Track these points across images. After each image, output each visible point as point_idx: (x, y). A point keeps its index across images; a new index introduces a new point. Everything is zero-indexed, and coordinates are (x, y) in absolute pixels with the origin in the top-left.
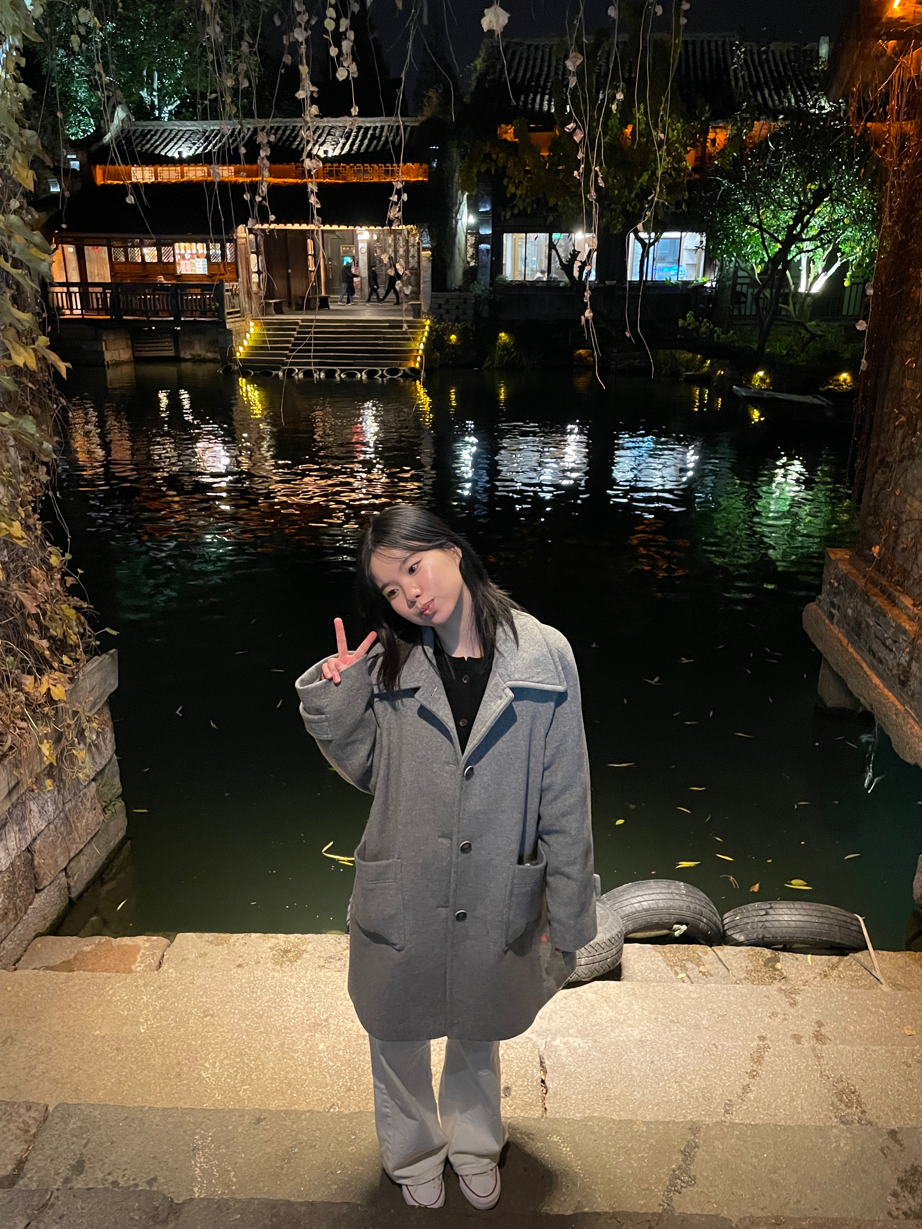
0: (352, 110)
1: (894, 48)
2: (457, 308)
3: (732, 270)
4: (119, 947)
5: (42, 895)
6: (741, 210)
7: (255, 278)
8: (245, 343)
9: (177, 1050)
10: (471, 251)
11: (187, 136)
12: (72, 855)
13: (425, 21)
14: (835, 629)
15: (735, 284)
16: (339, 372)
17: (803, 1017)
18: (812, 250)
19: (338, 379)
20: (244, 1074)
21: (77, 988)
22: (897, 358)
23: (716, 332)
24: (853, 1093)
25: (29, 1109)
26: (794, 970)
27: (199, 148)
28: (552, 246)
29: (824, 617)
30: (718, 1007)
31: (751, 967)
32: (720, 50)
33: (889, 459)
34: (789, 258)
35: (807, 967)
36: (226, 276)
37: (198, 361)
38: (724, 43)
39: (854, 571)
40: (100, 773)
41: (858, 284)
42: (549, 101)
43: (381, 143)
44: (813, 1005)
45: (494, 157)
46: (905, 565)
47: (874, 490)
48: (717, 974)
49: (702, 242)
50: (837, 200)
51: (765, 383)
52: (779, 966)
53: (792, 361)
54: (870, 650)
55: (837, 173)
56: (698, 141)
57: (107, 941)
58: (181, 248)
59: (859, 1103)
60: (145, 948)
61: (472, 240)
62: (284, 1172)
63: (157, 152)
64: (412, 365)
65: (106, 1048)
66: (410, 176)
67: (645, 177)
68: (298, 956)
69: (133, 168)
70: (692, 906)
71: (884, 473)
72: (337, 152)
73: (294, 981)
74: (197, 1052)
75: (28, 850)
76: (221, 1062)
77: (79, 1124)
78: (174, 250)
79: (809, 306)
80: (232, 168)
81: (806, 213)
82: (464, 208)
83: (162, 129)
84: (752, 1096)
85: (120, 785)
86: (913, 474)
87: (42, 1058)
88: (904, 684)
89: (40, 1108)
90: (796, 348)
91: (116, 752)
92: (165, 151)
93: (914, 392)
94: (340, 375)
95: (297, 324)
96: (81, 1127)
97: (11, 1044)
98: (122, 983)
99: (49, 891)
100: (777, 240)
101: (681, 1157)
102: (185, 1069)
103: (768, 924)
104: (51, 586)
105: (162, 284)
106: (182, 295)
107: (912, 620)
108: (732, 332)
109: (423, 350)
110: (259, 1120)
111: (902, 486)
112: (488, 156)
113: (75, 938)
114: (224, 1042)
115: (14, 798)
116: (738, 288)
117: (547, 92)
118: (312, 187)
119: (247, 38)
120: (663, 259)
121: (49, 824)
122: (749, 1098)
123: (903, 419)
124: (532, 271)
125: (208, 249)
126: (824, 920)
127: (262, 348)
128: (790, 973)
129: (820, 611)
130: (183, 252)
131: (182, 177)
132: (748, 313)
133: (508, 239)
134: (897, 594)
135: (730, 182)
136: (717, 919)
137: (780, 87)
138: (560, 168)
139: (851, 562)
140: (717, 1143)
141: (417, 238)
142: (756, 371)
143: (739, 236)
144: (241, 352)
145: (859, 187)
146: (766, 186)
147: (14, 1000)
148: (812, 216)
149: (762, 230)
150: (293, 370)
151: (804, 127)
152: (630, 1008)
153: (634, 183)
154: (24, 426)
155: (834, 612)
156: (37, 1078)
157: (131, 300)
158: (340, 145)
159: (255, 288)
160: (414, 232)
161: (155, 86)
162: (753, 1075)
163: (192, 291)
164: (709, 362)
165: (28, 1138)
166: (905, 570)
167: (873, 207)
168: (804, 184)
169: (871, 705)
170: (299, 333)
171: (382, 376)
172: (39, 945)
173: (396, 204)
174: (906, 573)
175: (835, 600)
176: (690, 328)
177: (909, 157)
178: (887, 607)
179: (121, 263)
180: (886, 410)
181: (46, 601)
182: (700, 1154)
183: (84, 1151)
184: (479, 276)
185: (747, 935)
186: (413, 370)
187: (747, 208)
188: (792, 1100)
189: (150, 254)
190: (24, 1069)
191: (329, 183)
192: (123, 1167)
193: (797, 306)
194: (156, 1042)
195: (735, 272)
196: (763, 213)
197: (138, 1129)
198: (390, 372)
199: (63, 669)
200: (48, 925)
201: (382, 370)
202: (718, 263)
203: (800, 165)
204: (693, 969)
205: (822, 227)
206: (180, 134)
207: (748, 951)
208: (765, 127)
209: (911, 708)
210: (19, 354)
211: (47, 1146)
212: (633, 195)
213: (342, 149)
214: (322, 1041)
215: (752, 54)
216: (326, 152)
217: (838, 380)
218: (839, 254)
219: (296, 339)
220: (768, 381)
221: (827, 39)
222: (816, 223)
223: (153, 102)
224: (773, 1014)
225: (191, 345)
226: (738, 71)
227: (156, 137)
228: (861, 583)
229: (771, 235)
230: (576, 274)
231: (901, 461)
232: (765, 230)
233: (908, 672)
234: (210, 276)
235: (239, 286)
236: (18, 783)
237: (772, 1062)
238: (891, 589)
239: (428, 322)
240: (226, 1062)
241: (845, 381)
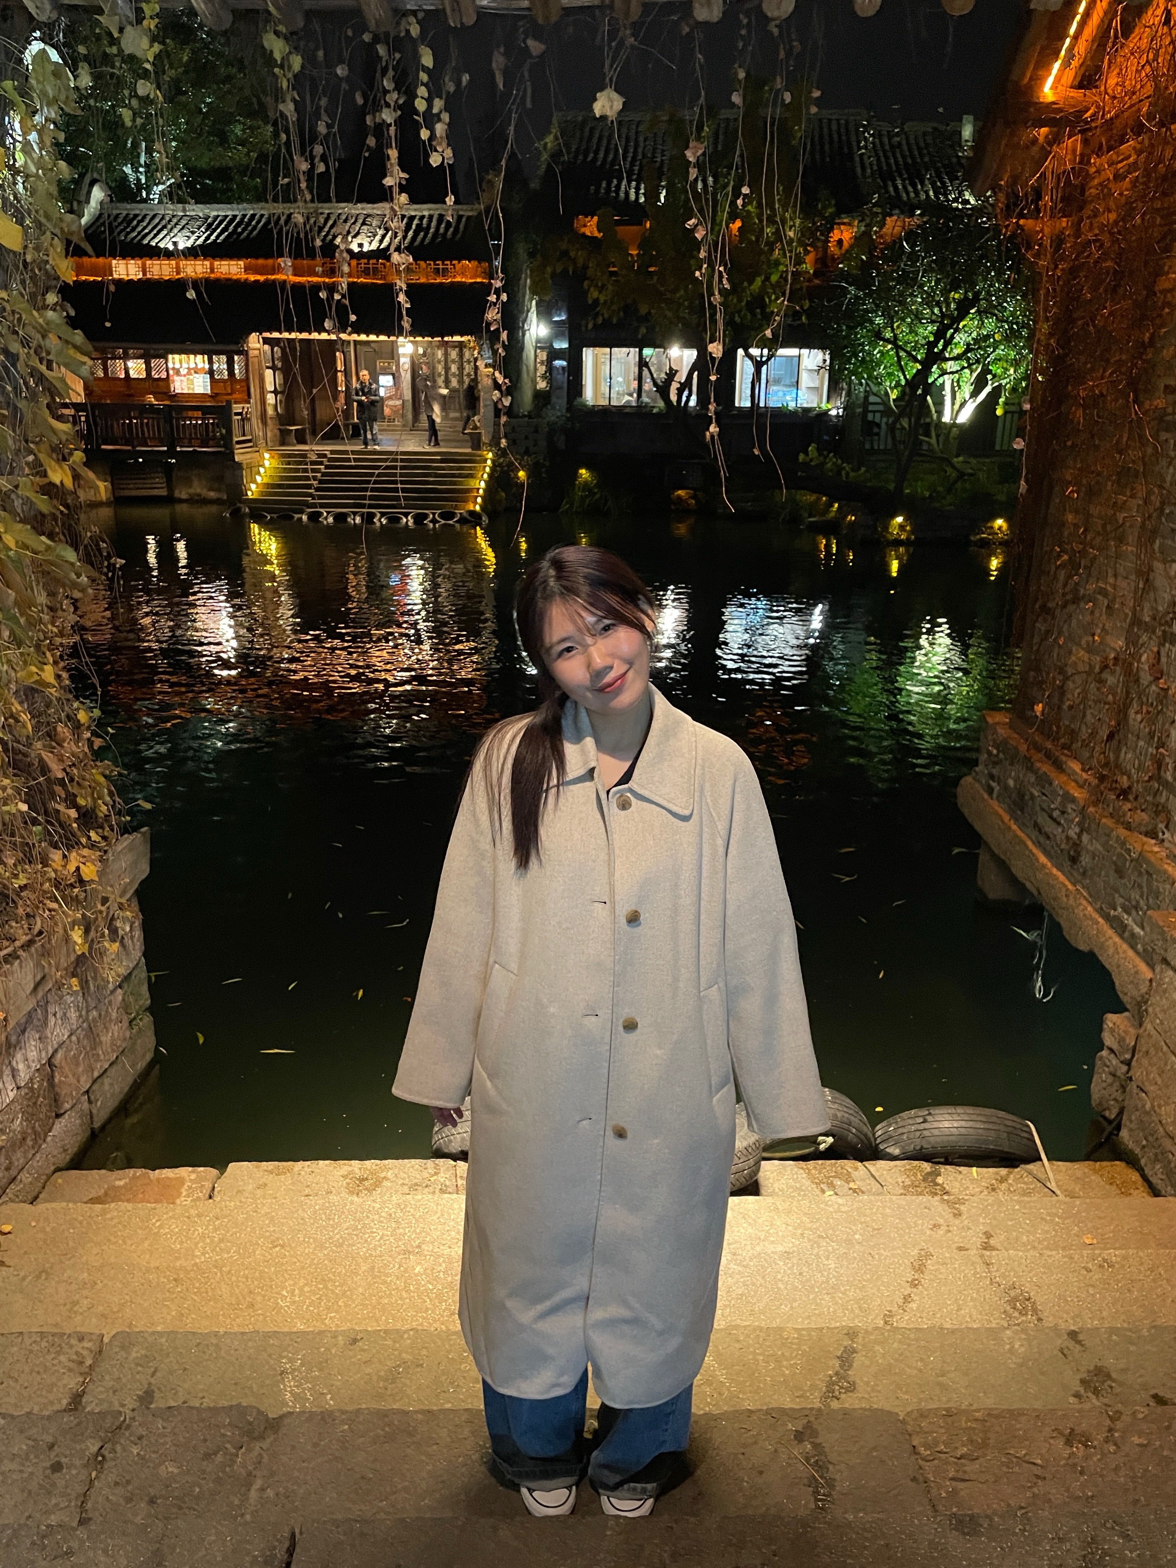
0: (447, 199)
1: (1046, 137)
2: (526, 438)
3: (862, 395)
4: (158, 1180)
5: (63, 1121)
6: (872, 322)
7: (271, 399)
8: (259, 479)
9: (247, 1278)
10: (542, 369)
11: (183, 222)
12: (96, 1074)
13: (529, 105)
14: (995, 804)
15: (866, 411)
16: (379, 515)
17: (969, 1229)
18: (957, 372)
19: (378, 524)
20: (329, 1301)
21: (116, 1221)
22: (1057, 489)
23: (844, 468)
24: (1028, 1300)
25: (81, 1339)
26: (957, 1184)
27: (199, 237)
28: (643, 364)
29: (982, 792)
30: (873, 1220)
31: (908, 1182)
32: (843, 130)
33: (1051, 605)
34: (930, 381)
35: (973, 1180)
36: (234, 396)
37: (197, 502)
38: (847, 122)
39: (1016, 736)
40: (127, 978)
41: (1013, 413)
42: (637, 189)
43: (430, 235)
44: (980, 1215)
45: (572, 254)
46: (1072, 726)
47: (1035, 641)
48: (870, 1191)
49: (825, 361)
50: (986, 312)
51: (905, 531)
52: (940, 1180)
53: (937, 505)
54: (1036, 825)
55: (985, 279)
56: (819, 240)
57: (143, 1175)
58: (175, 360)
59: (1035, 1311)
60: (191, 1180)
61: (543, 356)
62: (389, 1392)
63: (145, 242)
64: (471, 507)
65: (162, 1280)
66: (466, 277)
67: (758, 281)
68: (378, 1184)
69: (114, 262)
70: (839, 1114)
71: (1045, 621)
72: (374, 246)
73: (378, 1206)
74: (272, 1280)
75: (50, 1062)
76: (301, 1289)
77: (143, 1352)
78: (166, 363)
79: (955, 438)
80: (241, 263)
81: (949, 327)
82: (533, 316)
83: (152, 214)
84: (914, 1305)
85: (148, 995)
86: (1078, 619)
87: (85, 1292)
88: (1074, 860)
89: (94, 1337)
90: (940, 489)
91: (144, 955)
92: (156, 240)
93: (1076, 526)
94: (380, 520)
95: (325, 456)
96: (146, 1356)
97: (46, 1279)
98: (171, 1214)
99: (70, 1117)
100: (915, 360)
101: (837, 1363)
102: (259, 1298)
103: (926, 1133)
104: (78, 747)
105: (152, 405)
106: (178, 420)
107: (1081, 787)
108: (863, 469)
109: (484, 490)
110: (355, 1341)
111: (1067, 634)
112: (565, 253)
113: (103, 1171)
114: (303, 1268)
115: (40, 994)
116: (870, 417)
117: (635, 177)
118: (401, 284)
119: (325, 117)
120: (777, 381)
121: (71, 1034)
122: (911, 1309)
123: (1066, 557)
124: (618, 393)
125: (211, 362)
126: (990, 1126)
127: (280, 486)
128: (953, 1187)
129: (977, 785)
130: (177, 366)
131: (178, 273)
132: (882, 447)
133: (589, 355)
134: (1064, 758)
135: (858, 288)
136: (867, 1129)
137: (915, 176)
138: (652, 269)
139: (1011, 726)
140: (877, 1348)
141: (476, 352)
142: (894, 516)
143: (870, 353)
144: (253, 491)
145: (1012, 297)
146: (901, 294)
147: (41, 1236)
148: (957, 330)
149: (897, 347)
150: (321, 514)
151: (946, 224)
152: (772, 1225)
153: (744, 290)
154: (63, 553)
155: (994, 784)
156: (81, 1314)
157: (112, 425)
158: (378, 238)
159: (270, 411)
160: (472, 344)
161: (142, 160)
162: (914, 1284)
163: (190, 414)
164: (836, 505)
165: (84, 1369)
166: (1073, 731)
167: (1029, 320)
168: (945, 292)
169: (1038, 890)
170: (327, 467)
171: (434, 521)
172: (60, 1181)
173: (495, 304)
174: (1073, 734)
175: (995, 772)
176: (813, 463)
177: (1065, 261)
178: (1052, 773)
179: (100, 379)
180: (1046, 549)
181: (74, 765)
182: (859, 1360)
183: (152, 1381)
184: (554, 400)
185: (903, 1148)
186: (472, 513)
187: (878, 320)
188: (959, 1309)
189: (136, 368)
190: (65, 1305)
191: (363, 285)
192: (200, 1395)
193: (941, 439)
194: (221, 1271)
195: (866, 398)
196: (898, 327)
197: (214, 1355)
198: (443, 516)
199: (92, 846)
200: (68, 1158)
201: (434, 514)
202: (845, 386)
203: (941, 270)
204: (841, 1186)
205: (968, 344)
206: (175, 220)
207: (904, 1166)
208: (899, 223)
209: (1083, 888)
210: (54, 471)
211: (107, 1378)
212: (743, 304)
213: (381, 241)
214: (419, 1264)
215: (880, 136)
216: (361, 245)
217: (992, 528)
218: (989, 377)
219: (324, 474)
220: (908, 528)
221: (971, 118)
222: (961, 339)
223: (139, 180)
224: (935, 1226)
225: (188, 482)
226: (865, 157)
227: (145, 224)
228: (1023, 748)
229: (909, 354)
230: (673, 398)
231: (1064, 606)
232: (900, 347)
233: (1078, 845)
234: (214, 396)
235: (251, 408)
236: (43, 978)
237: (936, 1270)
238: (1057, 754)
239: (490, 455)
240: (306, 1289)
241: (1000, 528)
